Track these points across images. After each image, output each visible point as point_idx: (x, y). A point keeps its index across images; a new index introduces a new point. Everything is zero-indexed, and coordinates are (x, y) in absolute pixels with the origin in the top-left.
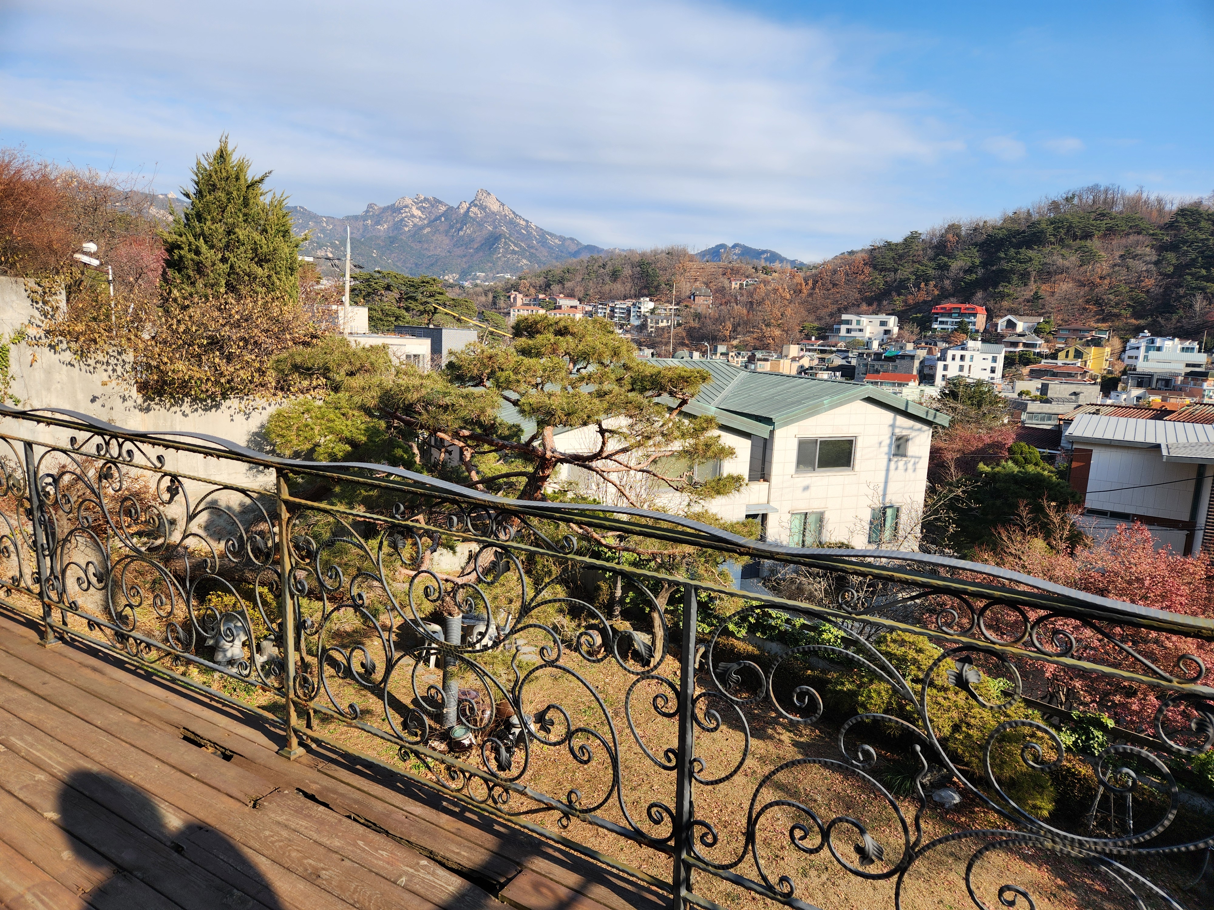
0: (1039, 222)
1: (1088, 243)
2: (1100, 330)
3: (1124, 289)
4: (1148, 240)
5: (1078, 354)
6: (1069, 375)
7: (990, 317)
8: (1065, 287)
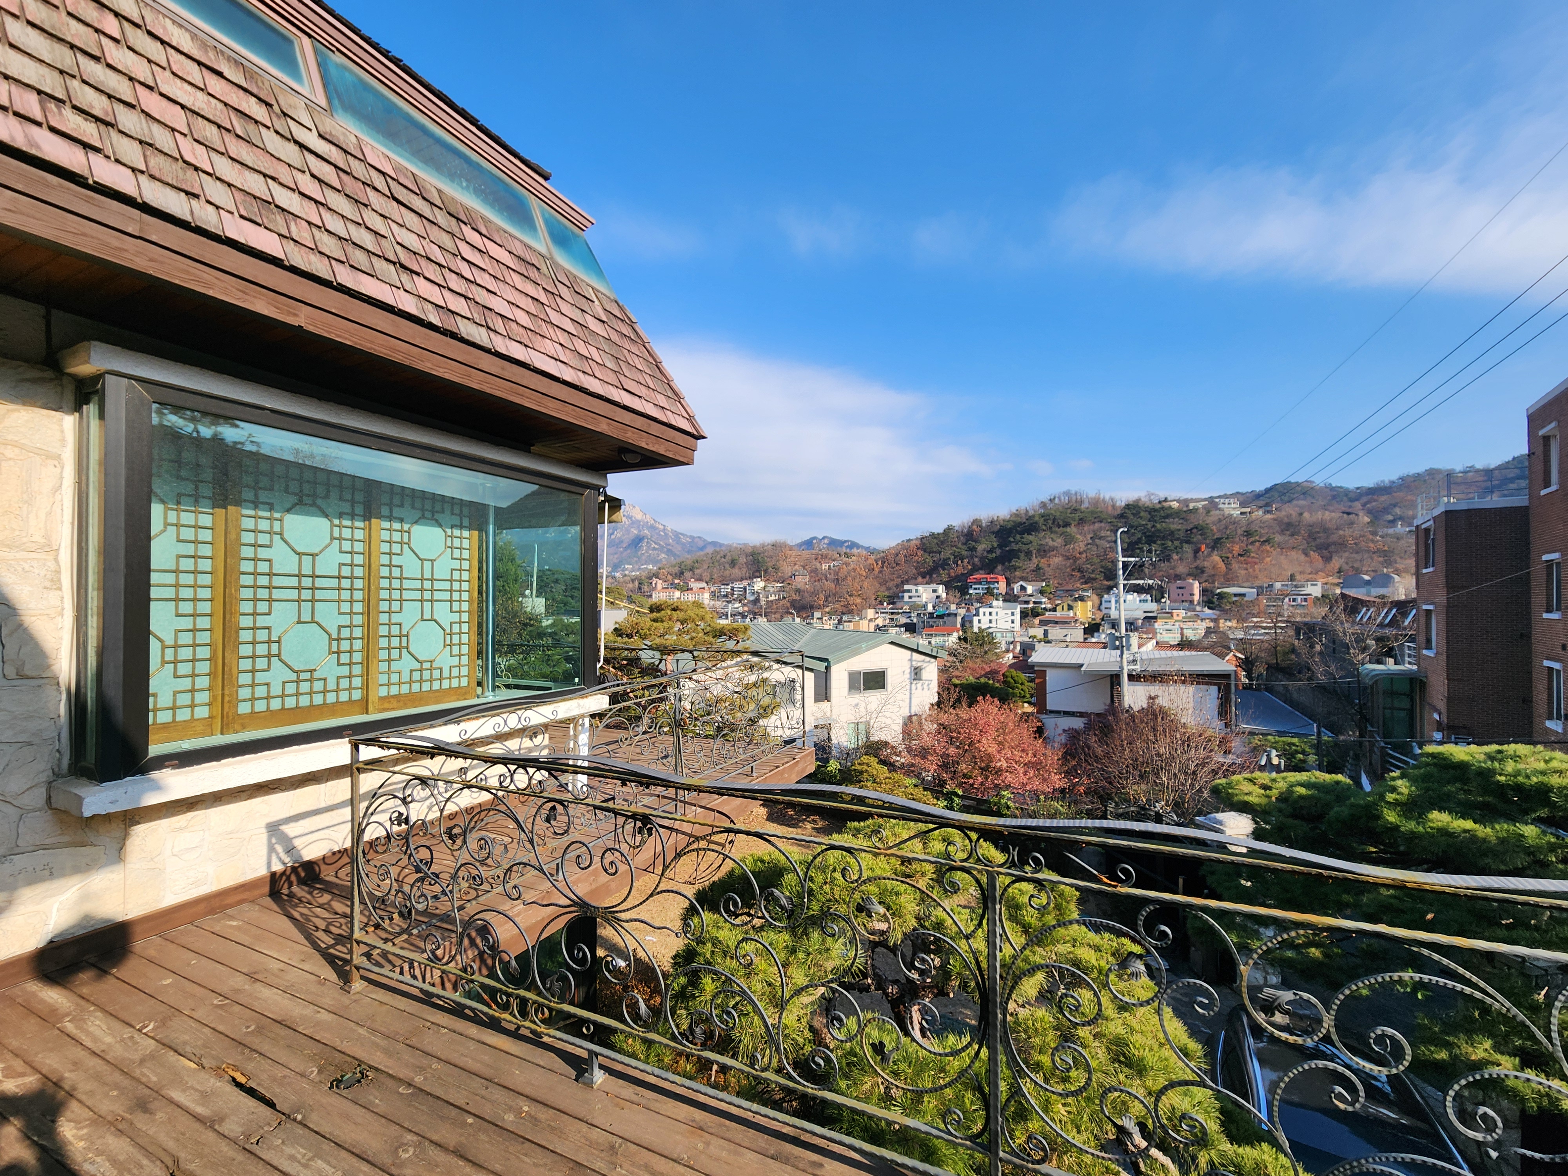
0: (1034, 516)
1: (1068, 529)
2: (1084, 590)
3: (1096, 560)
4: (1108, 527)
5: (1070, 608)
6: (1066, 623)
7: (1008, 584)
8: (1057, 560)
